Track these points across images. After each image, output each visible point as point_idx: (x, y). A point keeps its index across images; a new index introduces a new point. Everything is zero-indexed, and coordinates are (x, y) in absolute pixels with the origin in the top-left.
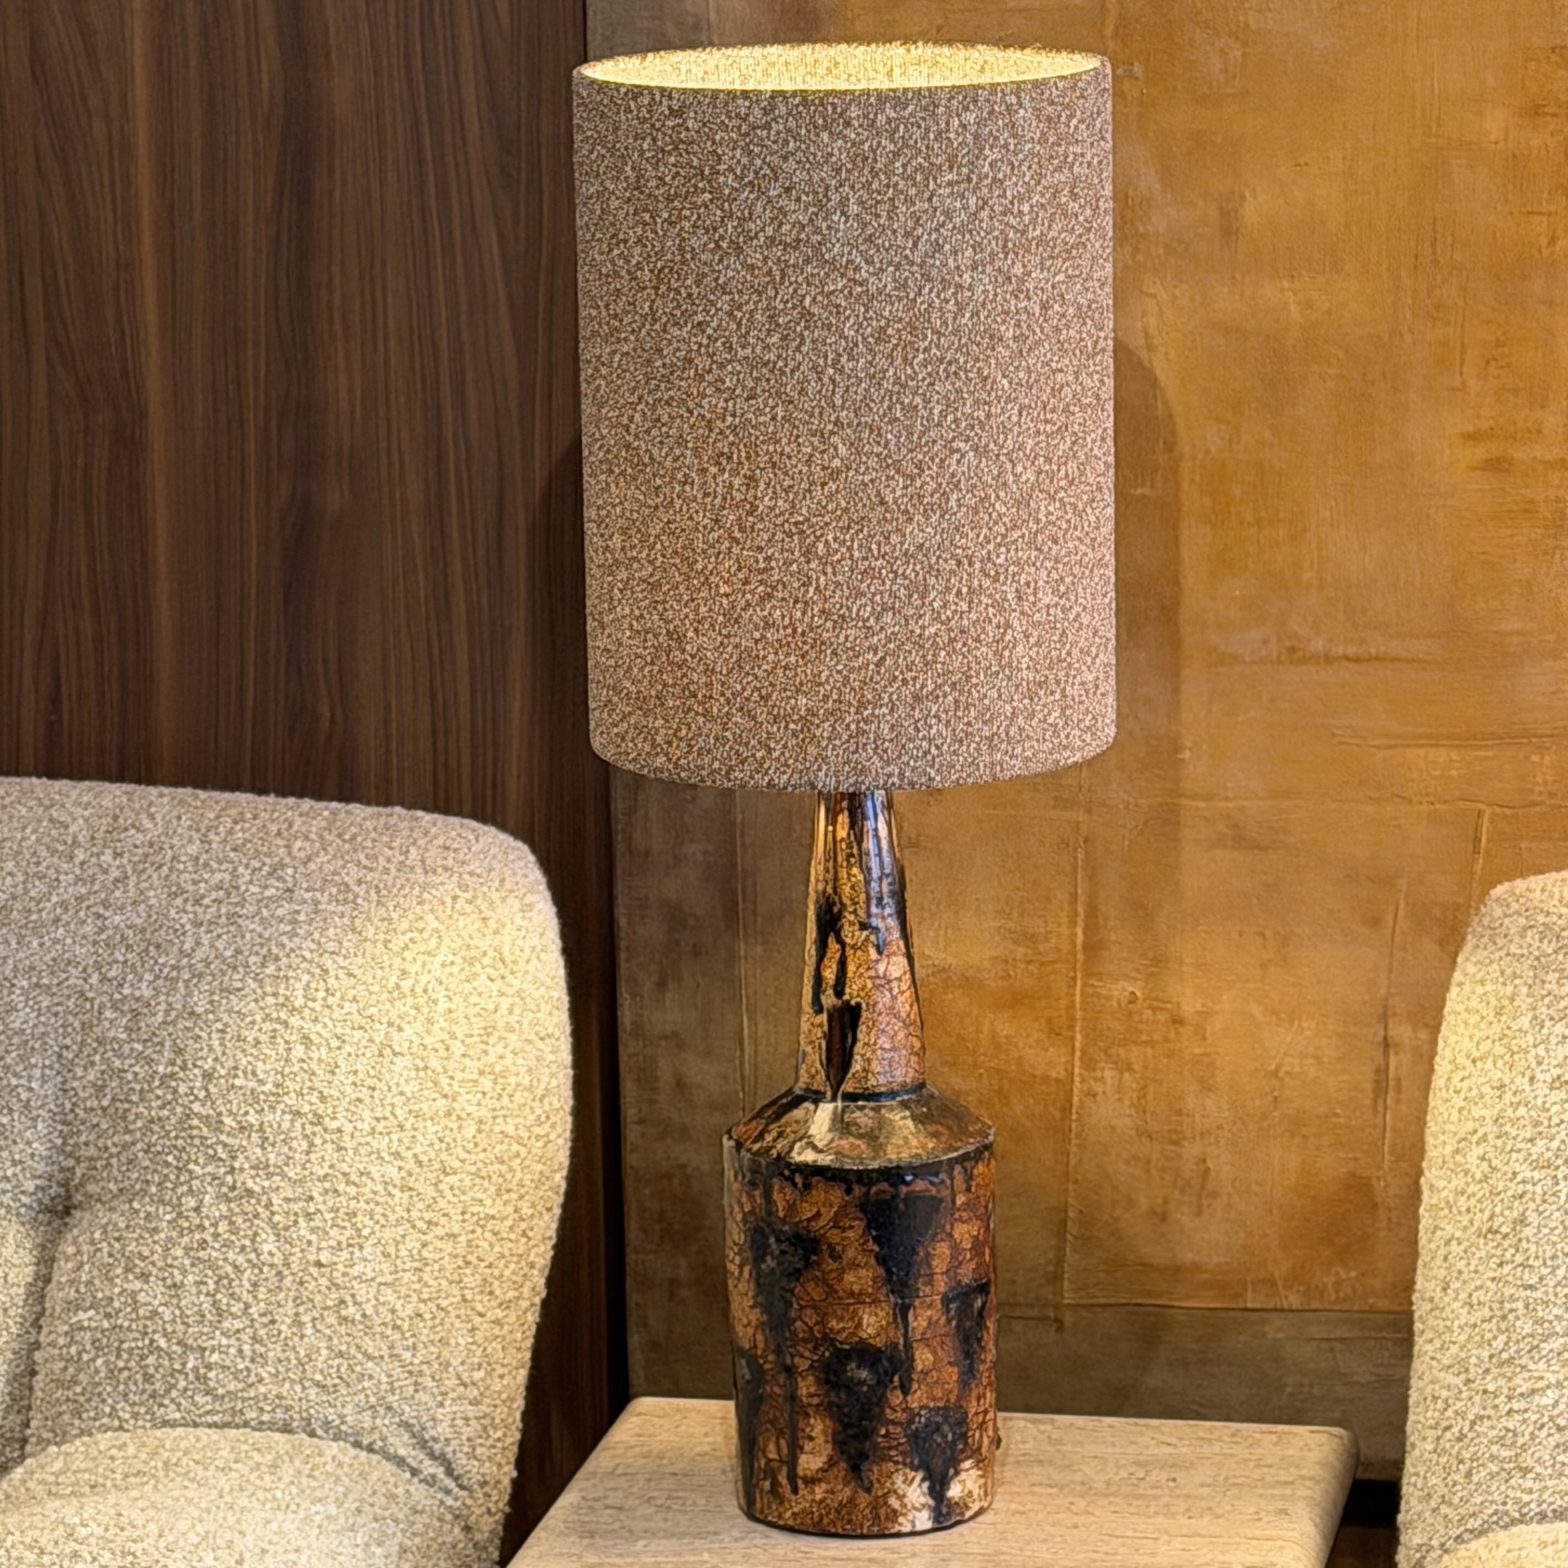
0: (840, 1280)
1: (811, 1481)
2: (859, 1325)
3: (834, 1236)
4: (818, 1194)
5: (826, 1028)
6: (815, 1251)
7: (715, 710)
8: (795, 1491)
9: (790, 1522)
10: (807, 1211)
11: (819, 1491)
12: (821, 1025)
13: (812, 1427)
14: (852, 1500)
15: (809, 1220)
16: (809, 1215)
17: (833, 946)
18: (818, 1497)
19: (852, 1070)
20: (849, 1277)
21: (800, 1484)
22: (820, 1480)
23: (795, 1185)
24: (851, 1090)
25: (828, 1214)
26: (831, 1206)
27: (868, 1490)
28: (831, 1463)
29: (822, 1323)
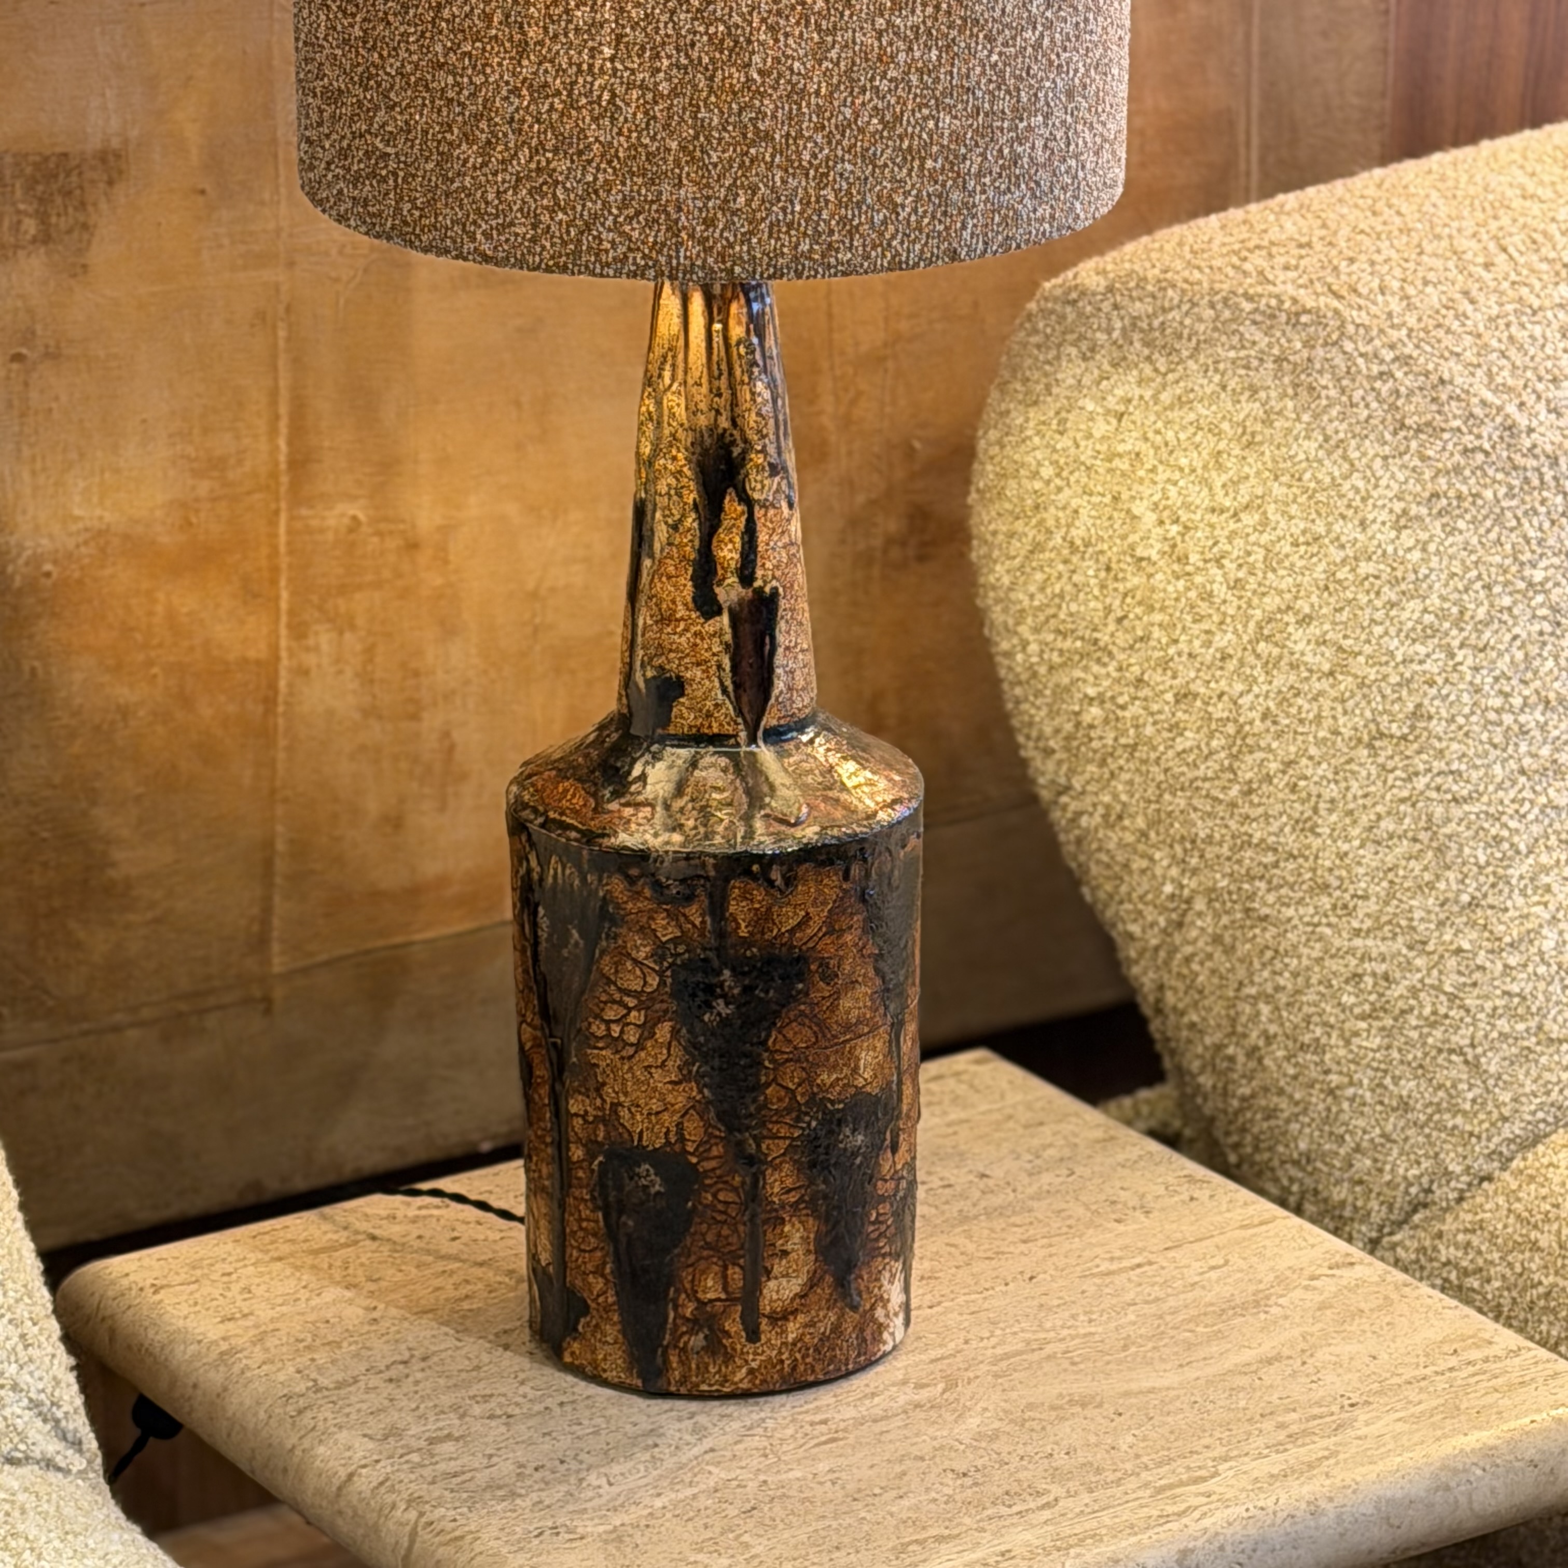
0: (833, 1008)
1: (780, 1318)
2: (855, 1070)
3: (827, 946)
4: (806, 891)
5: (728, 637)
6: (800, 977)
7: (806, 156)
8: (753, 1335)
9: (745, 1385)
10: (789, 918)
11: (793, 1329)
12: (719, 633)
13: (787, 1238)
14: (836, 1329)
15: (792, 931)
16: (793, 922)
17: (732, 507)
18: (791, 1337)
19: (776, 692)
20: (846, 1003)
21: (764, 1324)
22: (795, 1312)
23: (771, 883)
24: (774, 722)
25: (819, 916)
26: (824, 903)
27: (854, 1308)
28: (812, 1283)
29: (809, 1080)
